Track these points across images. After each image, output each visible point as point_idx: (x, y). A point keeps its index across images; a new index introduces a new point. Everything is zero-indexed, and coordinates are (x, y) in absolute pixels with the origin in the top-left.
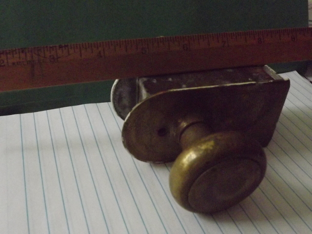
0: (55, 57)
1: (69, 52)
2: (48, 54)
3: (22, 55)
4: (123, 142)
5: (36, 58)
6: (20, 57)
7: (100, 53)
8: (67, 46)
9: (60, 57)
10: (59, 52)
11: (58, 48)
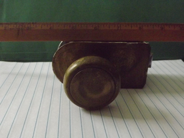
0: (30, 27)
1: (36, 26)
2: (26, 26)
3: (15, 26)
4: (53, 70)
5: (21, 27)
6: (14, 26)
7: (51, 27)
8: (36, 23)
9: (32, 28)
10: (32, 25)
11: (31, 23)
